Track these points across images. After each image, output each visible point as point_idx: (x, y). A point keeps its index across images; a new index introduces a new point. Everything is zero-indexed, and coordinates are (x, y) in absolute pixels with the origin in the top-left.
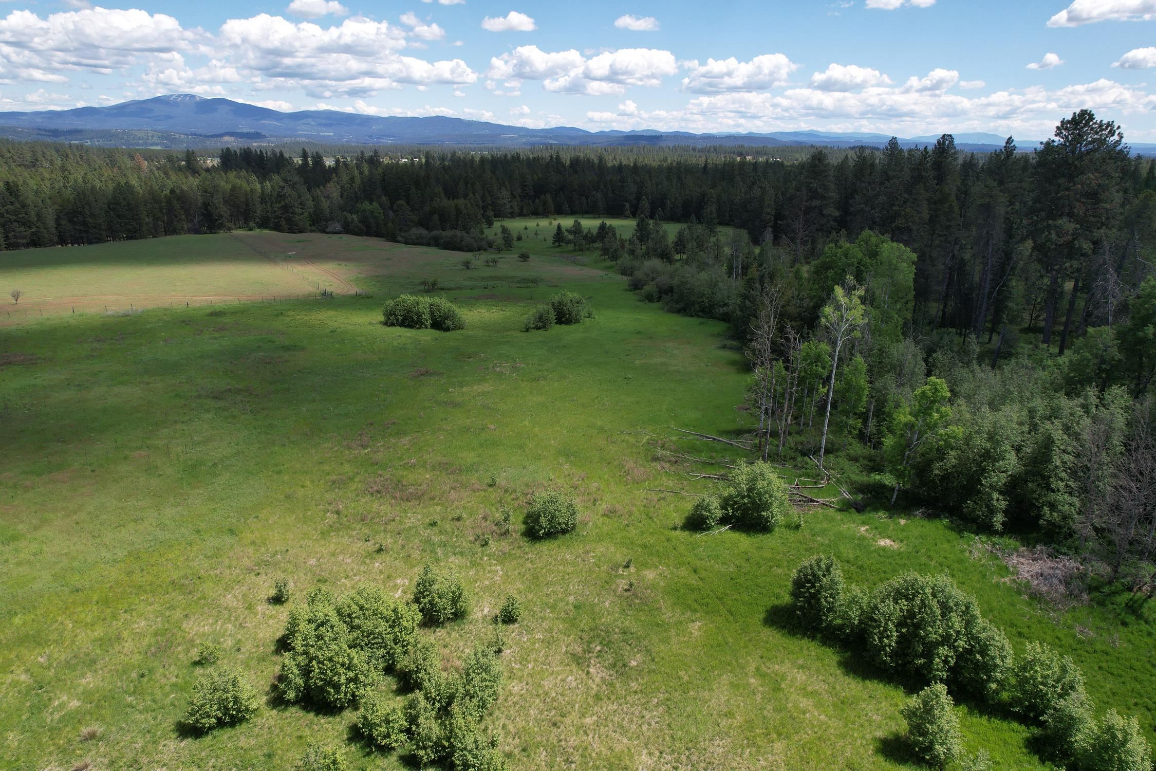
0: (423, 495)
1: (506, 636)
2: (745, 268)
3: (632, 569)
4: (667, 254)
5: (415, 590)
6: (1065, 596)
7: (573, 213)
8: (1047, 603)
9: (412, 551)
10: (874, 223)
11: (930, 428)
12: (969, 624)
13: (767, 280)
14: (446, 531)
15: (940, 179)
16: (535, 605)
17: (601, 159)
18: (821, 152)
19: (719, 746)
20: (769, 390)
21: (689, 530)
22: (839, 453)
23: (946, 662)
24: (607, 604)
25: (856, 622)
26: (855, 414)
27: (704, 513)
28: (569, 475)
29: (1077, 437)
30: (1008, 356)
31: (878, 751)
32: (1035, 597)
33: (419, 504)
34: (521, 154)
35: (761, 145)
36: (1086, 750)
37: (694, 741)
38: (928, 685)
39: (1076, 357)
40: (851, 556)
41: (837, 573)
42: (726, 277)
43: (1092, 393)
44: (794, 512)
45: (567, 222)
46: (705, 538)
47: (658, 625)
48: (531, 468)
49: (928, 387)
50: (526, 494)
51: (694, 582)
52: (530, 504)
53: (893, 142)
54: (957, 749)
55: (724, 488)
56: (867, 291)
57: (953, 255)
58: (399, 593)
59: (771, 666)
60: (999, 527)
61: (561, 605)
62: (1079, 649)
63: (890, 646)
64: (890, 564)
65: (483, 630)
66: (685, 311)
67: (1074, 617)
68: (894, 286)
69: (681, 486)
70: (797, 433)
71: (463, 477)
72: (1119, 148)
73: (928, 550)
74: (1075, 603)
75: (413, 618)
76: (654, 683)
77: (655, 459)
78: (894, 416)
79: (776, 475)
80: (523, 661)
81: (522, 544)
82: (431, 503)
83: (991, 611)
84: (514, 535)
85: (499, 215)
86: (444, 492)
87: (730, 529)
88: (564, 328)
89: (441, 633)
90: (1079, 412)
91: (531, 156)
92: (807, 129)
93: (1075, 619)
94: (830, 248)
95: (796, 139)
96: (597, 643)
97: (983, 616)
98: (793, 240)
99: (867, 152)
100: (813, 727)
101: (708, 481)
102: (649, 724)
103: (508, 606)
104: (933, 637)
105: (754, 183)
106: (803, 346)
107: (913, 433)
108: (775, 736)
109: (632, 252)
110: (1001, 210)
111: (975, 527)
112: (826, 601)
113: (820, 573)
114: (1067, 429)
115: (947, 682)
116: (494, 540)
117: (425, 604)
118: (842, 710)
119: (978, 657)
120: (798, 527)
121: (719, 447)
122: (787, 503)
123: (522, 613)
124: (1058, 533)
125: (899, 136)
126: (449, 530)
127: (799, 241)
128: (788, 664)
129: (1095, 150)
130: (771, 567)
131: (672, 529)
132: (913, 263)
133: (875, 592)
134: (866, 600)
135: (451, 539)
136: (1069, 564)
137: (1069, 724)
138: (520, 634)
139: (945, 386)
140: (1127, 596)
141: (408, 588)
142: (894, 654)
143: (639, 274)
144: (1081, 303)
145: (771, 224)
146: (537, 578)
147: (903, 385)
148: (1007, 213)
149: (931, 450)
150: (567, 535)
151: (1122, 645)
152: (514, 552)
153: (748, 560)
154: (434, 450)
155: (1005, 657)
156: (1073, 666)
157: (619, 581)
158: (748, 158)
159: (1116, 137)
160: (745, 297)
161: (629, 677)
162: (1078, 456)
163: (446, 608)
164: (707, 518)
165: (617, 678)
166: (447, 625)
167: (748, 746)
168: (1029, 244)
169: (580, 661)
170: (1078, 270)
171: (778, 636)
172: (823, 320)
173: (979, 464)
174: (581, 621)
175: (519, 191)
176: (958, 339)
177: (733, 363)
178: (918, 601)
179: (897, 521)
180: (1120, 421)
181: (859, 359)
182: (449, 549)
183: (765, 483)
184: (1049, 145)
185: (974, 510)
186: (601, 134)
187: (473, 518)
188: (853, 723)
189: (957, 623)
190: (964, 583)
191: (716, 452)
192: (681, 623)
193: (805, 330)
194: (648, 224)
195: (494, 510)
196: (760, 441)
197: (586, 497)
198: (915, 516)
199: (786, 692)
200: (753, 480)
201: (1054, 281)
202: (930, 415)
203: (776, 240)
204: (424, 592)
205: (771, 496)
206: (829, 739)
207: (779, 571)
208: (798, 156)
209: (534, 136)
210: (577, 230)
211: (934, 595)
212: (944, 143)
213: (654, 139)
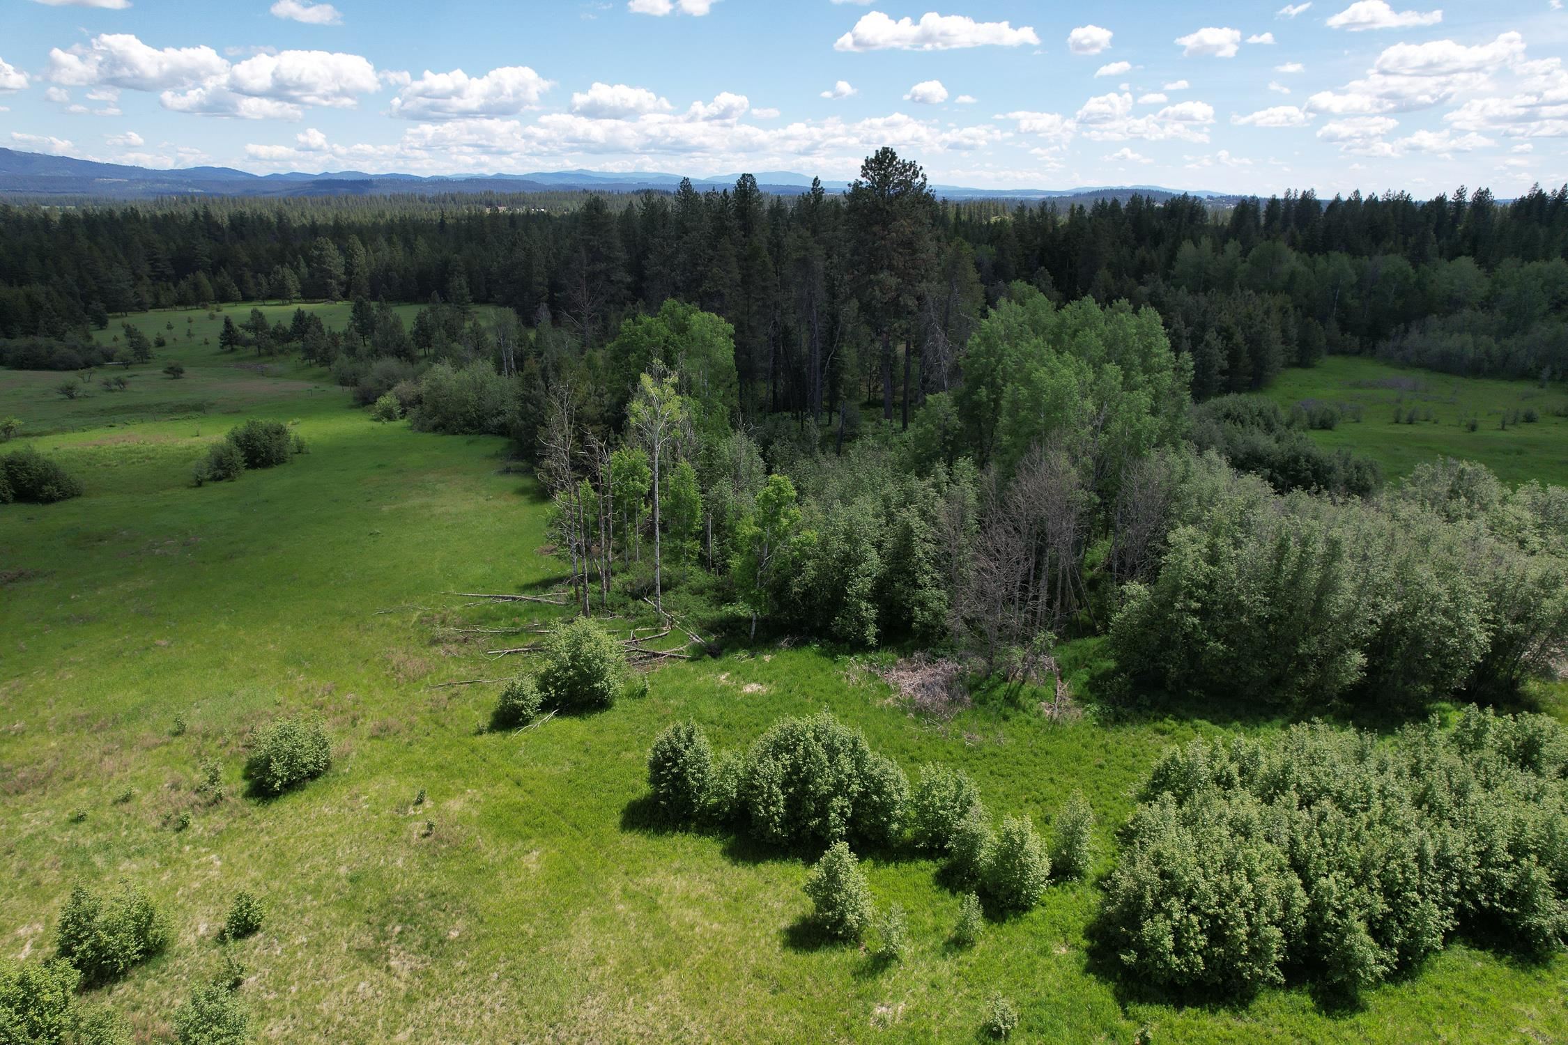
0: (49, 776)
1: (244, 956)
2: (520, 360)
3: (428, 804)
4: (404, 350)
5: (60, 935)
6: (949, 704)
7: (247, 299)
8: (933, 716)
9: (42, 874)
10: (677, 288)
11: (780, 538)
12: (859, 762)
13: (551, 374)
14: (105, 824)
15: (747, 229)
16: (286, 895)
17: (280, 217)
18: (597, 200)
19: (592, 1007)
20: (578, 522)
21: (500, 730)
22: (680, 588)
23: (842, 814)
24: (399, 863)
25: (734, 796)
26: (691, 534)
27: (517, 702)
28: (307, 691)
29: (933, 521)
30: (852, 437)
31: (786, 945)
32: (921, 712)
33: (44, 794)
34: (140, 209)
35: (517, 191)
36: (990, 866)
37: (559, 1011)
38: (828, 848)
39: (921, 430)
40: (715, 714)
41: (702, 741)
42: (494, 375)
43: (940, 468)
44: (636, 674)
45: (240, 312)
46: (525, 736)
47: (480, 871)
48: (243, 692)
49: (770, 488)
50: (241, 734)
51: (519, 799)
52: (250, 747)
53: (686, 184)
54: (869, 912)
55: (539, 662)
56: (681, 377)
57: (775, 323)
58: (28, 949)
59: (641, 881)
60: (873, 641)
61: (327, 883)
62: (969, 758)
63: (778, 813)
64: (762, 713)
65: (202, 960)
66: (444, 427)
67: (960, 724)
68: (712, 367)
69: (478, 672)
70: (623, 571)
71: (124, 731)
72: (925, 191)
73: (802, 685)
74: (959, 709)
75: (63, 984)
76: (488, 952)
77: (435, 642)
78: (738, 530)
79: (605, 631)
80: (280, 985)
81: (247, 810)
82: (67, 785)
83: (880, 740)
84: (232, 800)
85: (117, 306)
86: (91, 763)
87: (557, 715)
88: (260, 473)
89: (123, 989)
90: (932, 492)
91: (159, 213)
92: (575, 169)
93: (962, 726)
94: (628, 326)
95: (561, 182)
96: (395, 921)
97: (873, 749)
98: (577, 317)
99: (656, 198)
100: (707, 942)
101: (515, 657)
102: (492, 1011)
103: (241, 910)
104: (825, 789)
105: (514, 244)
106: (613, 456)
107: (762, 547)
108: (662, 969)
109: (351, 351)
110: (819, 265)
111: (848, 647)
112: (694, 779)
113: (681, 746)
114: (923, 514)
115: (847, 838)
116: (197, 817)
117: (84, 952)
118: (737, 909)
119: (875, 798)
120: (643, 693)
121: (522, 607)
122: (624, 664)
123: (268, 915)
124: (933, 634)
125: (691, 176)
126: (112, 820)
127: (585, 318)
128: (661, 872)
129: (903, 193)
130: (618, 753)
131: (475, 734)
132: (731, 336)
133: (751, 752)
134: (741, 765)
135: (118, 834)
136: (948, 666)
137: (971, 842)
138: (270, 946)
139: (789, 483)
140: (1004, 687)
141: (44, 937)
142: (785, 822)
143: (368, 382)
144: (915, 369)
145: (545, 298)
146: (283, 854)
147: (742, 489)
148: (826, 268)
149: (785, 564)
150: (320, 780)
151: (1008, 742)
152: (235, 826)
153: (587, 751)
154: (57, 700)
155: (902, 789)
156: (966, 778)
157: (411, 825)
158: (502, 209)
159: (920, 179)
160: (526, 400)
161: (450, 956)
162: (938, 543)
163: (127, 947)
164: (523, 708)
165: (433, 963)
166: (135, 973)
167: (630, 994)
168: (855, 303)
169: (373, 956)
170: (908, 331)
171: (643, 839)
172: (633, 420)
173: (841, 571)
174: (364, 898)
175: (147, 268)
176: (795, 425)
177: (522, 491)
178: (800, 750)
179: (760, 658)
180: (971, 499)
181: (684, 464)
182: (117, 852)
183: (592, 644)
184: (857, 186)
185: (844, 626)
186: (274, 179)
187: (153, 791)
188: (753, 921)
189: (847, 765)
190: (846, 716)
191: (520, 615)
192: (511, 859)
193: (612, 435)
194: (369, 309)
195: (189, 769)
196: (577, 591)
197: (339, 718)
198: (781, 648)
199: (665, 908)
200: (577, 644)
201: (886, 346)
202: (778, 521)
203: (556, 320)
204: (78, 933)
205: (602, 661)
206: (728, 951)
207: (630, 755)
208: (567, 204)
209: (158, 181)
210: (258, 323)
211: (817, 739)
212: (745, 185)
213: (359, 185)
